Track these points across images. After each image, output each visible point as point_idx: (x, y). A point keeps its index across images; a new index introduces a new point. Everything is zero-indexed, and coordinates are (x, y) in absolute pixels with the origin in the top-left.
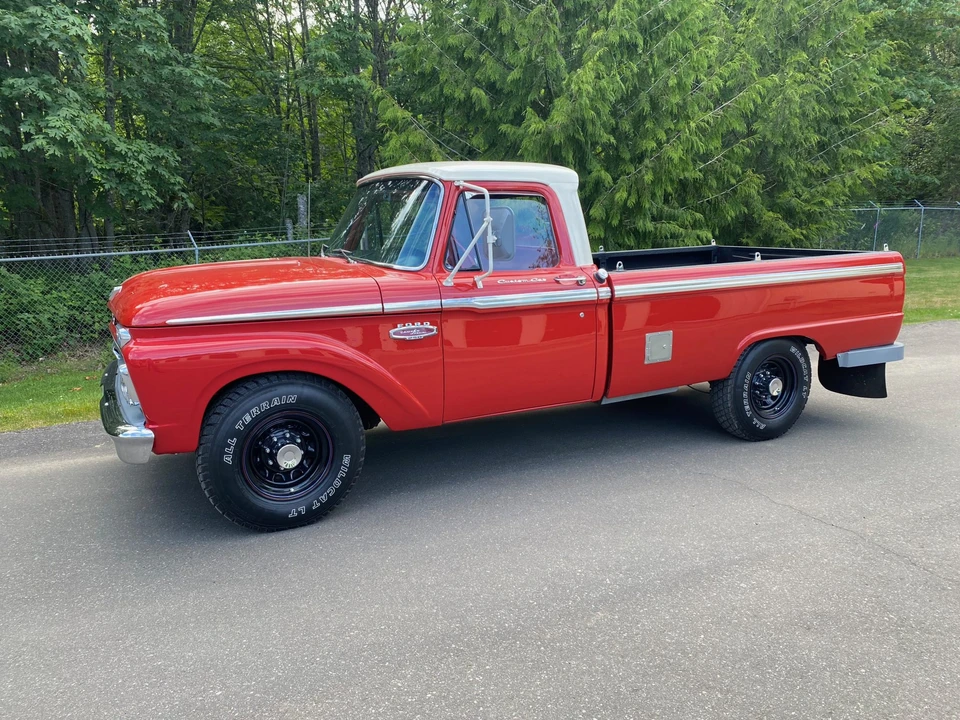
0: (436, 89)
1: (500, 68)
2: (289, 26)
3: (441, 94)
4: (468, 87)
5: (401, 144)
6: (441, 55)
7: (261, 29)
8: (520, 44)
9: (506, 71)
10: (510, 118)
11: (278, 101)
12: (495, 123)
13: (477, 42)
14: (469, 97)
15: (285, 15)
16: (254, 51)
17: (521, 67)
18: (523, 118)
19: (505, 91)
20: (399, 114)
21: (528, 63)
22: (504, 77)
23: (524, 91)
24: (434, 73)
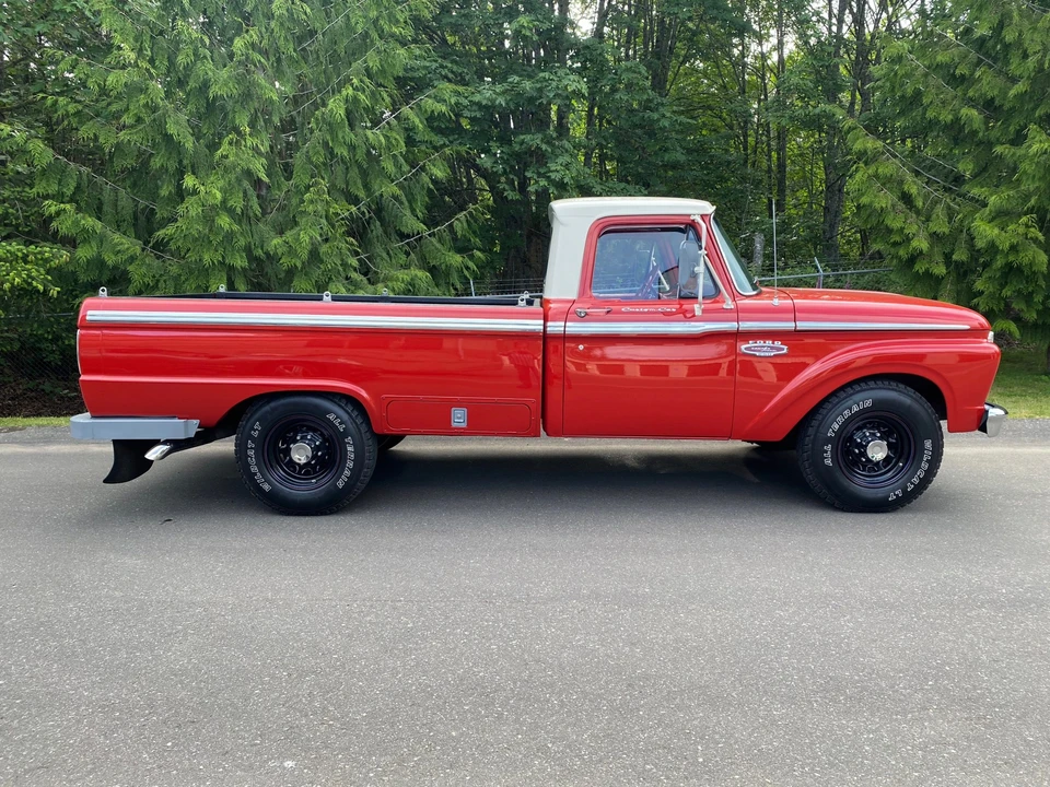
0: (916, 113)
1: (1000, 81)
2: (764, 57)
3: (923, 117)
4: (957, 106)
5: (869, 176)
6: (926, 75)
7: (735, 65)
8: (1030, 51)
9: (1009, 84)
10: (1011, 137)
11: (746, 136)
12: (990, 145)
13: (973, 56)
14: (957, 119)
15: (761, 45)
16: (725, 87)
17: (1029, 78)
18: (1026, 136)
19: (1005, 108)
20: (869, 145)
21: (1039, 72)
22: (1004, 93)
23: (1031, 105)
24: (918, 94)
